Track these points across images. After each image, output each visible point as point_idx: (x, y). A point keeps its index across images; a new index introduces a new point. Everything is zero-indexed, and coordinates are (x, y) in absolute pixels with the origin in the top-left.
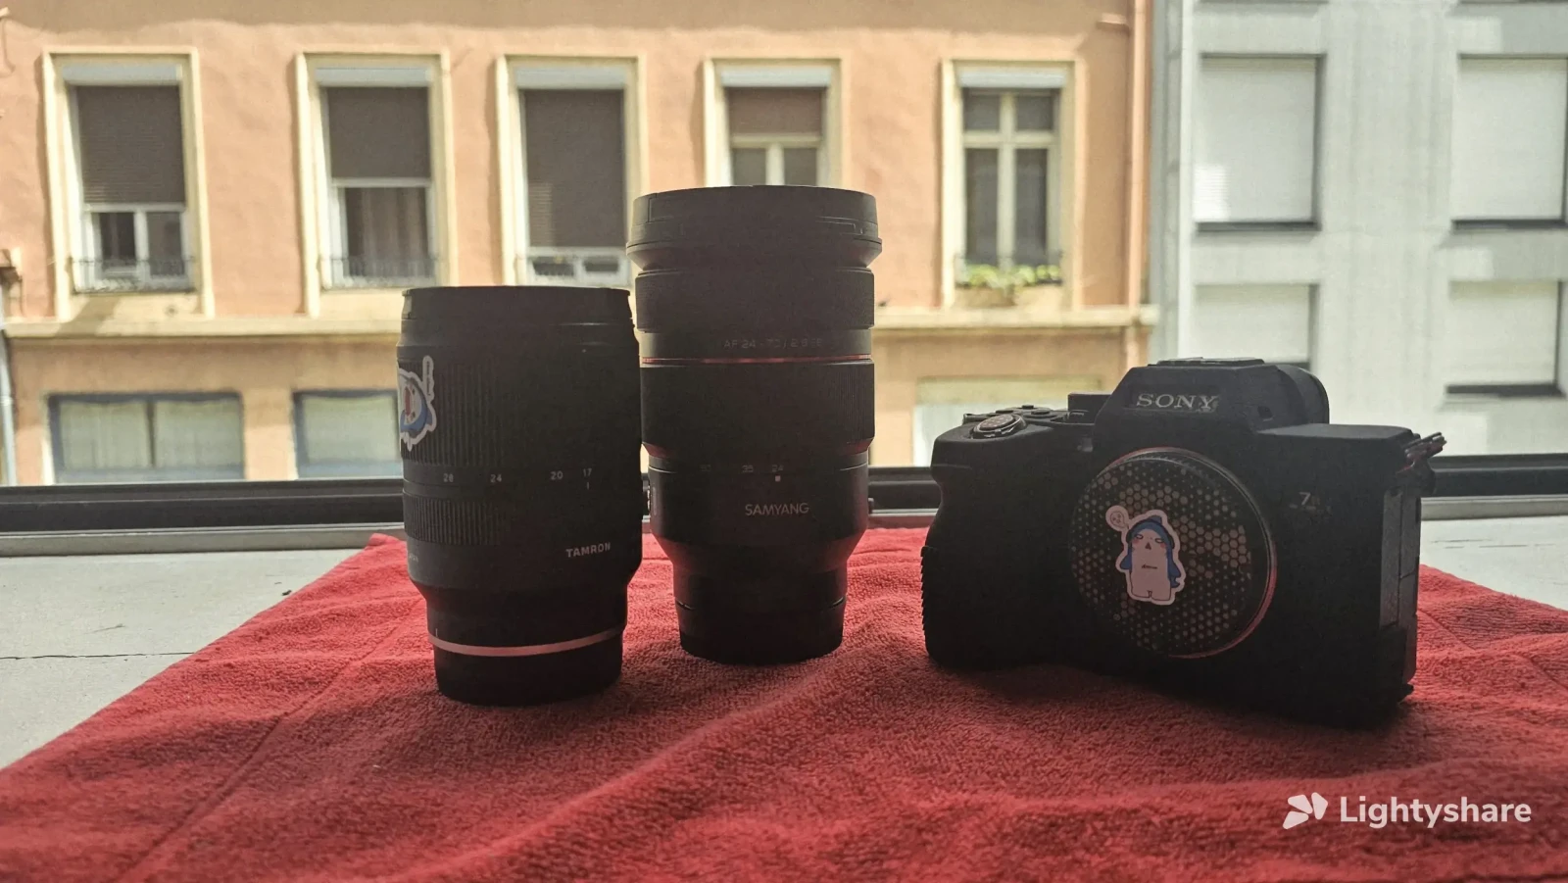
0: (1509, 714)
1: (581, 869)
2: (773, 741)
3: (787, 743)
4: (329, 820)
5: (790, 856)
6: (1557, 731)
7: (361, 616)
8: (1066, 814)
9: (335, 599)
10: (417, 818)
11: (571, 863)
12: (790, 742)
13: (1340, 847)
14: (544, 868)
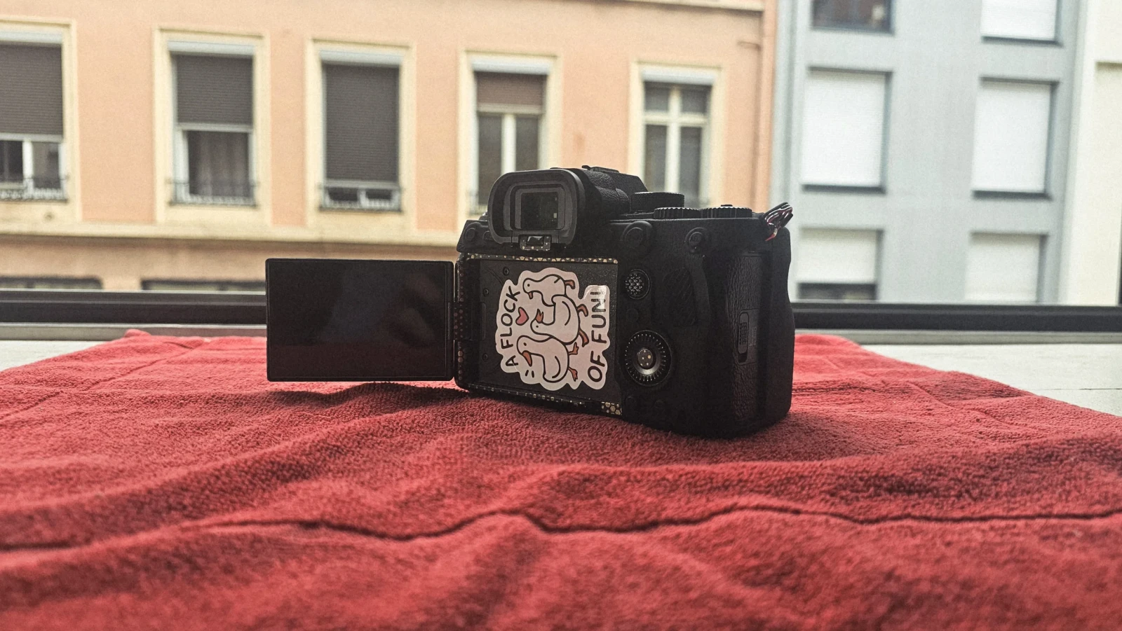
6: (995, 442)
8: (598, 474)
10: (57, 475)
13: (811, 492)
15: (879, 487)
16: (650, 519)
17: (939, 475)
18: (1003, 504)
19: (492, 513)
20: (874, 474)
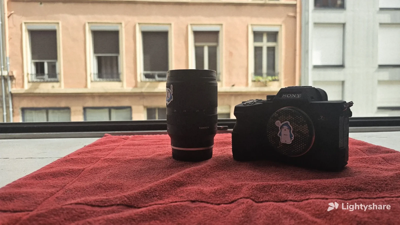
0: (375, 169)
1: (156, 195)
2: (201, 173)
3: (204, 173)
4: (97, 187)
5: (204, 193)
6: (386, 172)
7: (103, 150)
8: (267, 185)
9: (96, 147)
10: (118, 187)
11: (153, 194)
12: (205, 173)
13: (330, 192)
14: (147, 195)
15: (351, 189)
16: (285, 199)
17: (369, 185)
18: (389, 193)
19: (241, 198)
20: (349, 185)
